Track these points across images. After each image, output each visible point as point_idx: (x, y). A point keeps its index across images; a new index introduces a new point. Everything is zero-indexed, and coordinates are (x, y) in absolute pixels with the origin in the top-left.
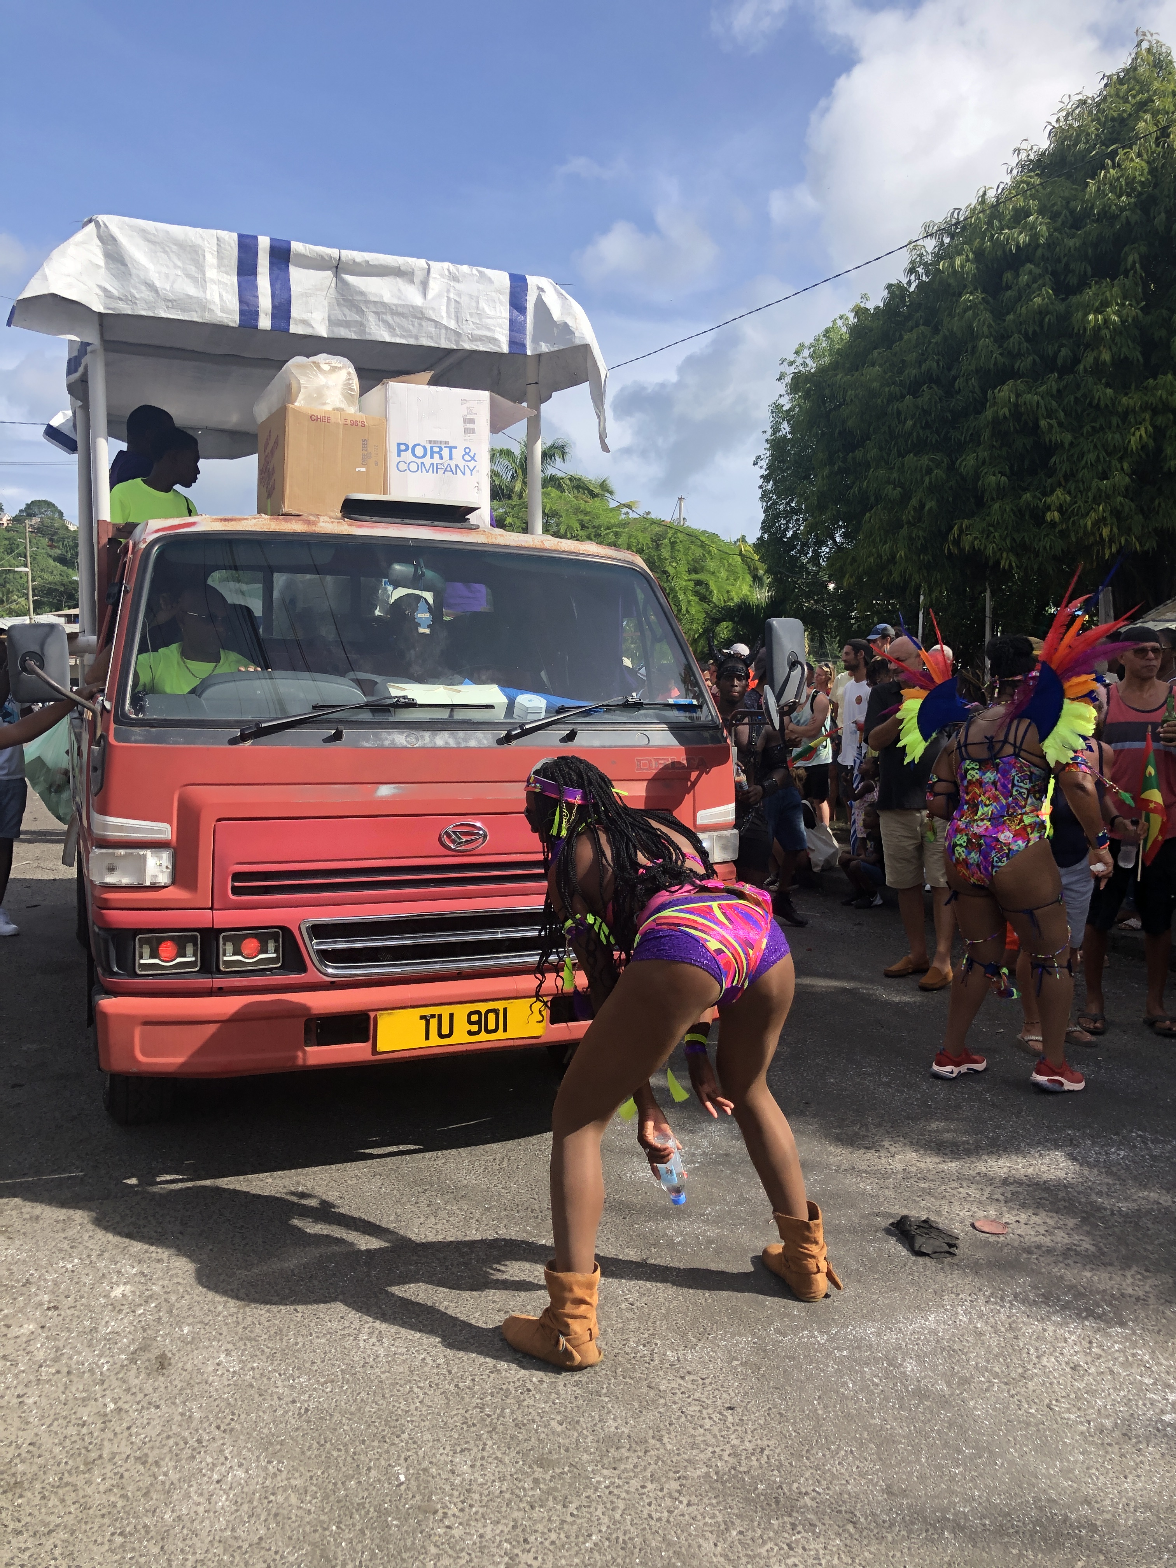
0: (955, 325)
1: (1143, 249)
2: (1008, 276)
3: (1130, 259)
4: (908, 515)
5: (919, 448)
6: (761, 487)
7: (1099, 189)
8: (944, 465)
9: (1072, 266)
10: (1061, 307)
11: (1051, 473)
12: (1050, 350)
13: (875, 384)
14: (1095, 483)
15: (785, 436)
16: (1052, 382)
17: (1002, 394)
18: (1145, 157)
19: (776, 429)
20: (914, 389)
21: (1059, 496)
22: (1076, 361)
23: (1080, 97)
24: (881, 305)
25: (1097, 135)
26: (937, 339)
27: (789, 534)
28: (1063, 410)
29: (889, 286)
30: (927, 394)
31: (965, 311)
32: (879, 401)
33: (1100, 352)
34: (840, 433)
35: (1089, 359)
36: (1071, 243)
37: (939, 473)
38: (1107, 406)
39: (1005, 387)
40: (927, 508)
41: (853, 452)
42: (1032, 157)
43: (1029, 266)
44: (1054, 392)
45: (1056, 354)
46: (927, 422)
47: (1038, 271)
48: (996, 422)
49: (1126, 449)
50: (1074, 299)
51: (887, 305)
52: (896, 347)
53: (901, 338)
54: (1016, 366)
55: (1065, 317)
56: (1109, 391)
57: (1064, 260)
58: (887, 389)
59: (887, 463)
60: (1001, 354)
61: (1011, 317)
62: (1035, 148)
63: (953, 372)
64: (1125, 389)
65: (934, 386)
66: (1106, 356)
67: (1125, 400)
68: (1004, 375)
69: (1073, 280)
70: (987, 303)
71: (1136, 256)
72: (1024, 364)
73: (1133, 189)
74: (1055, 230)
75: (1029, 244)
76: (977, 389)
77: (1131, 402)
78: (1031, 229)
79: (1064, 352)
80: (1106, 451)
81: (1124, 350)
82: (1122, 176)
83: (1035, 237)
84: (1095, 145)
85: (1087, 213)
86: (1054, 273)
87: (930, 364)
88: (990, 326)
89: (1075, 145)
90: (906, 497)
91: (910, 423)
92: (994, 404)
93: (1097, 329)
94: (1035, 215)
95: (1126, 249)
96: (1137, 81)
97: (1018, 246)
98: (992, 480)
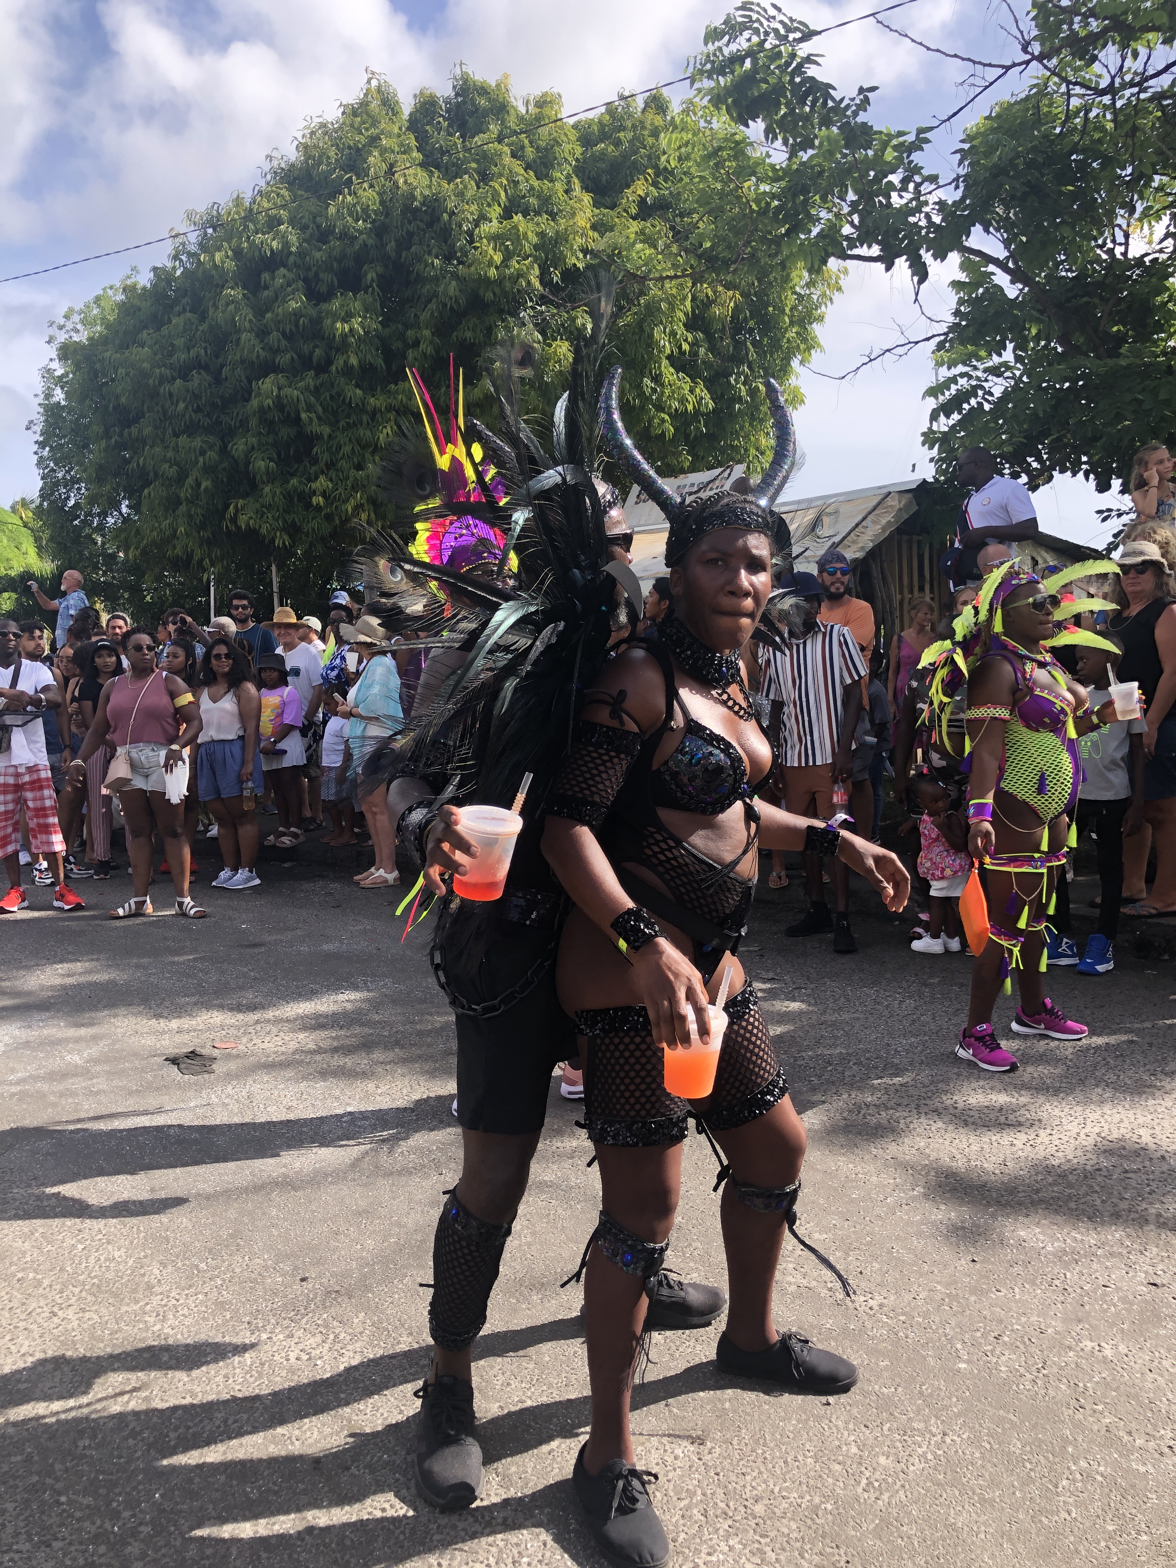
0: (219, 316)
1: (380, 270)
2: (266, 276)
3: (369, 277)
4: (185, 493)
5: (191, 429)
6: (36, 453)
7: (338, 211)
8: (217, 448)
9: (321, 276)
10: (313, 312)
11: (315, 461)
12: (306, 349)
13: (145, 365)
14: (352, 472)
15: (59, 403)
16: (309, 379)
17: (265, 386)
18: (377, 189)
19: (48, 396)
20: (184, 373)
21: (322, 483)
22: (329, 362)
23: (320, 120)
24: (149, 285)
25: (336, 160)
26: (204, 327)
27: (71, 503)
28: (321, 405)
29: (155, 269)
30: (198, 379)
31: (228, 305)
32: (151, 381)
33: (349, 357)
34: (114, 408)
35: (339, 362)
36: (318, 255)
37: (211, 455)
38: (357, 405)
39: (267, 380)
40: (203, 487)
41: (129, 427)
42: (283, 165)
43: (282, 271)
44: (312, 387)
45: (311, 353)
46: (198, 406)
47: (290, 276)
48: (262, 411)
49: (376, 445)
50: (324, 306)
51: (154, 286)
52: (165, 330)
53: (170, 321)
54: (277, 361)
55: (317, 322)
56: (358, 391)
57: (314, 269)
58: (157, 371)
59: (163, 441)
60: (263, 348)
61: (269, 315)
62: (285, 158)
63: (220, 360)
64: (371, 390)
65: (203, 372)
66: (354, 361)
67: (372, 400)
68: (267, 368)
69: (324, 289)
70: (248, 299)
71: (374, 275)
72: (284, 359)
73: (369, 216)
74: (305, 240)
75: (282, 250)
76: (243, 378)
77: (378, 404)
78: (283, 237)
79: (318, 351)
80: (359, 445)
81: (368, 357)
82: (358, 203)
83: (286, 244)
84: (335, 169)
85: (330, 230)
86: (305, 280)
87: (199, 351)
88: (250, 321)
89: (319, 164)
90: (182, 476)
91: (182, 405)
92: (259, 394)
93: (344, 336)
94: (286, 225)
95: (366, 267)
96: (368, 115)
97: (272, 250)
98: (261, 464)
